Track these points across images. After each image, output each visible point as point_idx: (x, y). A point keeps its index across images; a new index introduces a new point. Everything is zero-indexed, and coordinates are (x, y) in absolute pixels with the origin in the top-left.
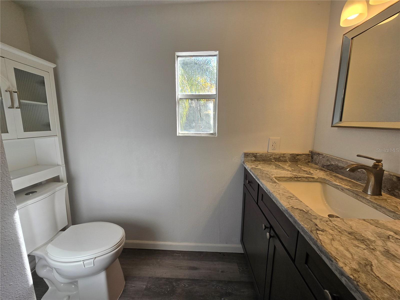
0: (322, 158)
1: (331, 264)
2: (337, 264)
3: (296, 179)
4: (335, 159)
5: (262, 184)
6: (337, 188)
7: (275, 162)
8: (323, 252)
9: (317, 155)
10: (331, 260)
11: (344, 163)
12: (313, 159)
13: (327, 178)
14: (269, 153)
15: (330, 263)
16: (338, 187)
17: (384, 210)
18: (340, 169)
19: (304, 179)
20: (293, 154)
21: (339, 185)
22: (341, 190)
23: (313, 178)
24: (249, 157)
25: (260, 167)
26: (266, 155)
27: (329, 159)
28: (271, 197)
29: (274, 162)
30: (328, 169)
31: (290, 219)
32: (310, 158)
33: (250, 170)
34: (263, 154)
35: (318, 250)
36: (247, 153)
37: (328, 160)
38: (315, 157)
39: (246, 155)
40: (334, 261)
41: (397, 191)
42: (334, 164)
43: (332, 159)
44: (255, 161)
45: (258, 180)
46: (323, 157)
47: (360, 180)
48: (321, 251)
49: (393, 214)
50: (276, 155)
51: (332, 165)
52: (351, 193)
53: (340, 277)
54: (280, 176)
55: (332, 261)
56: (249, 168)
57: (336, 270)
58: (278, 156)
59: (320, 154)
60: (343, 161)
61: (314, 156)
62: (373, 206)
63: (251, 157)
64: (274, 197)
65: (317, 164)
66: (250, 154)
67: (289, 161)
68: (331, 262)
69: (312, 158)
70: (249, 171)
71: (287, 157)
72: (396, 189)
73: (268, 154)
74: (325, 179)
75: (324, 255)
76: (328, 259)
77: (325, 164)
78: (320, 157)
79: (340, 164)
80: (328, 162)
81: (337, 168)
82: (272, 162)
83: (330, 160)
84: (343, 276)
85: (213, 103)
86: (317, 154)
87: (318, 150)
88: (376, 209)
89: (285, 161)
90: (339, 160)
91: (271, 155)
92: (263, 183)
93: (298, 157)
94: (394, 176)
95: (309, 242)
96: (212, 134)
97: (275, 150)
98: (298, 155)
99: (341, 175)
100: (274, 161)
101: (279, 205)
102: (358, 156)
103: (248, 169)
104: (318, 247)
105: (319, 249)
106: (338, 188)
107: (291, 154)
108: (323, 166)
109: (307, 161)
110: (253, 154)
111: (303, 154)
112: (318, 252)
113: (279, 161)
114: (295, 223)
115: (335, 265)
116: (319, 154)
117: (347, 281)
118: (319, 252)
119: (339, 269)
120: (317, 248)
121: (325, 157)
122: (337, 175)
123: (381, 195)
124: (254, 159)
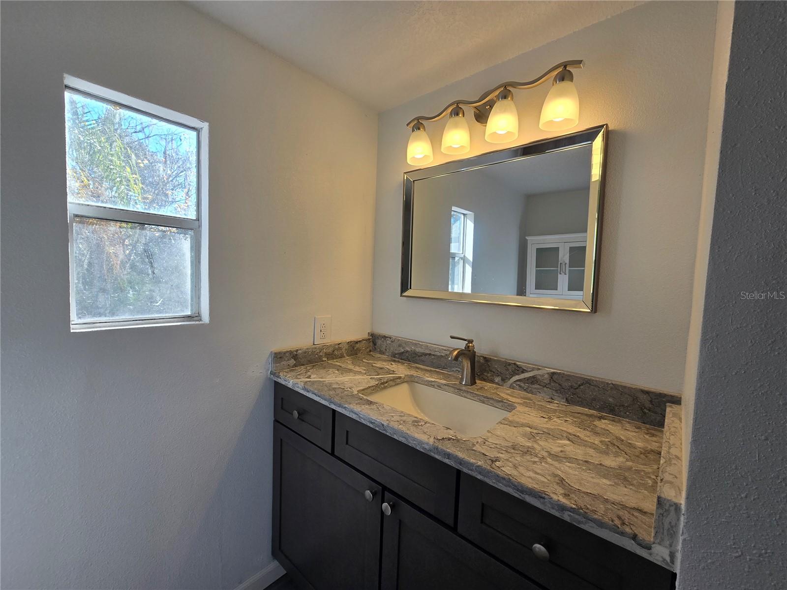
0: (390, 343)
1: (544, 503)
2: (551, 498)
3: (382, 386)
4: (411, 342)
5: (355, 413)
6: (431, 385)
7: (329, 362)
8: (526, 492)
9: (383, 339)
10: (541, 497)
11: (423, 347)
12: (376, 346)
13: (413, 372)
14: (317, 346)
15: (540, 502)
16: (433, 384)
17: (491, 401)
18: (419, 356)
19: (391, 383)
20: (351, 342)
21: (433, 381)
22: (438, 388)
23: (400, 378)
24: (285, 360)
25: (314, 378)
26: (313, 351)
27: (401, 343)
28: (388, 434)
29: (325, 361)
30: (401, 359)
31: (447, 461)
32: (371, 344)
33: (305, 389)
34: (307, 349)
35: (515, 492)
36: (280, 353)
37: (400, 346)
38: (379, 342)
39: (279, 357)
40: (546, 496)
41: (486, 374)
42: (409, 350)
43: (406, 343)
44: (295, 366)
45: (340, 406)
46: (392, 342)
47: (446, 368)
48: (522, 492)
49: (501, 404)
50: (328, 347)
51: (407, 352)
52: (452, 389)
53: (560, 514)
54: (364, 388)
55: (544, 498)
56: (301, 385)
57: (553, 508)
58: (330, 350)
59: (387, 337)
60: (422, 345)
61: (377, 341)
62: (480, 400)
63: (288, 360)
64: (396, 432)
65: (383, 353)
66: (285, 353)
67: (347, 355)
68: (542, 500)
69: (375, 344)
70: (305, 393)
71: (344, 349)
72: (484, 372)
73: (315, 348)
74: (412, 376)
75: (529, 495)
76: (536, 498)
77: (397, 352)
78: (388, 342)
79: (418, 350)
80: (401, 348)
81: (415, 355)
82: (323, 361)
83: (404, 345)
84: (564, 511)
85: (189, 239)
86: (383, 337)
87: (381, 330)
88: (483, 402)
89: (342, 356)
90: (416, 344)
91: (321, 350)
92: (355, 410)
93: (358, 346)
94: (481, 356)
95: (496, 486)
96: (189, 318)
97: (325, 339)
98: (357, 342)
99: (421, 365)
100: (326, 359)
101: (412, 444)
102: (452, 337)
103: (298, 387)
104: (516, 486)
105: (518, 490)
106: (434, 386)
107: (349, 342)
108: (394, 355)
109: (368, 350)
110: (291, 352)
111: (363, 340)
112: (516, 495)
113: (333, 359)
114: (461, 464)
115: (550, 502)
116: (385, 337)
117: (572, 514)
118: (518, 494)
119: (556, 505)
120: (515, 489)
121: (394, 341)
122: (417, 365)
123: (476, 383)
124: (292, 362)
